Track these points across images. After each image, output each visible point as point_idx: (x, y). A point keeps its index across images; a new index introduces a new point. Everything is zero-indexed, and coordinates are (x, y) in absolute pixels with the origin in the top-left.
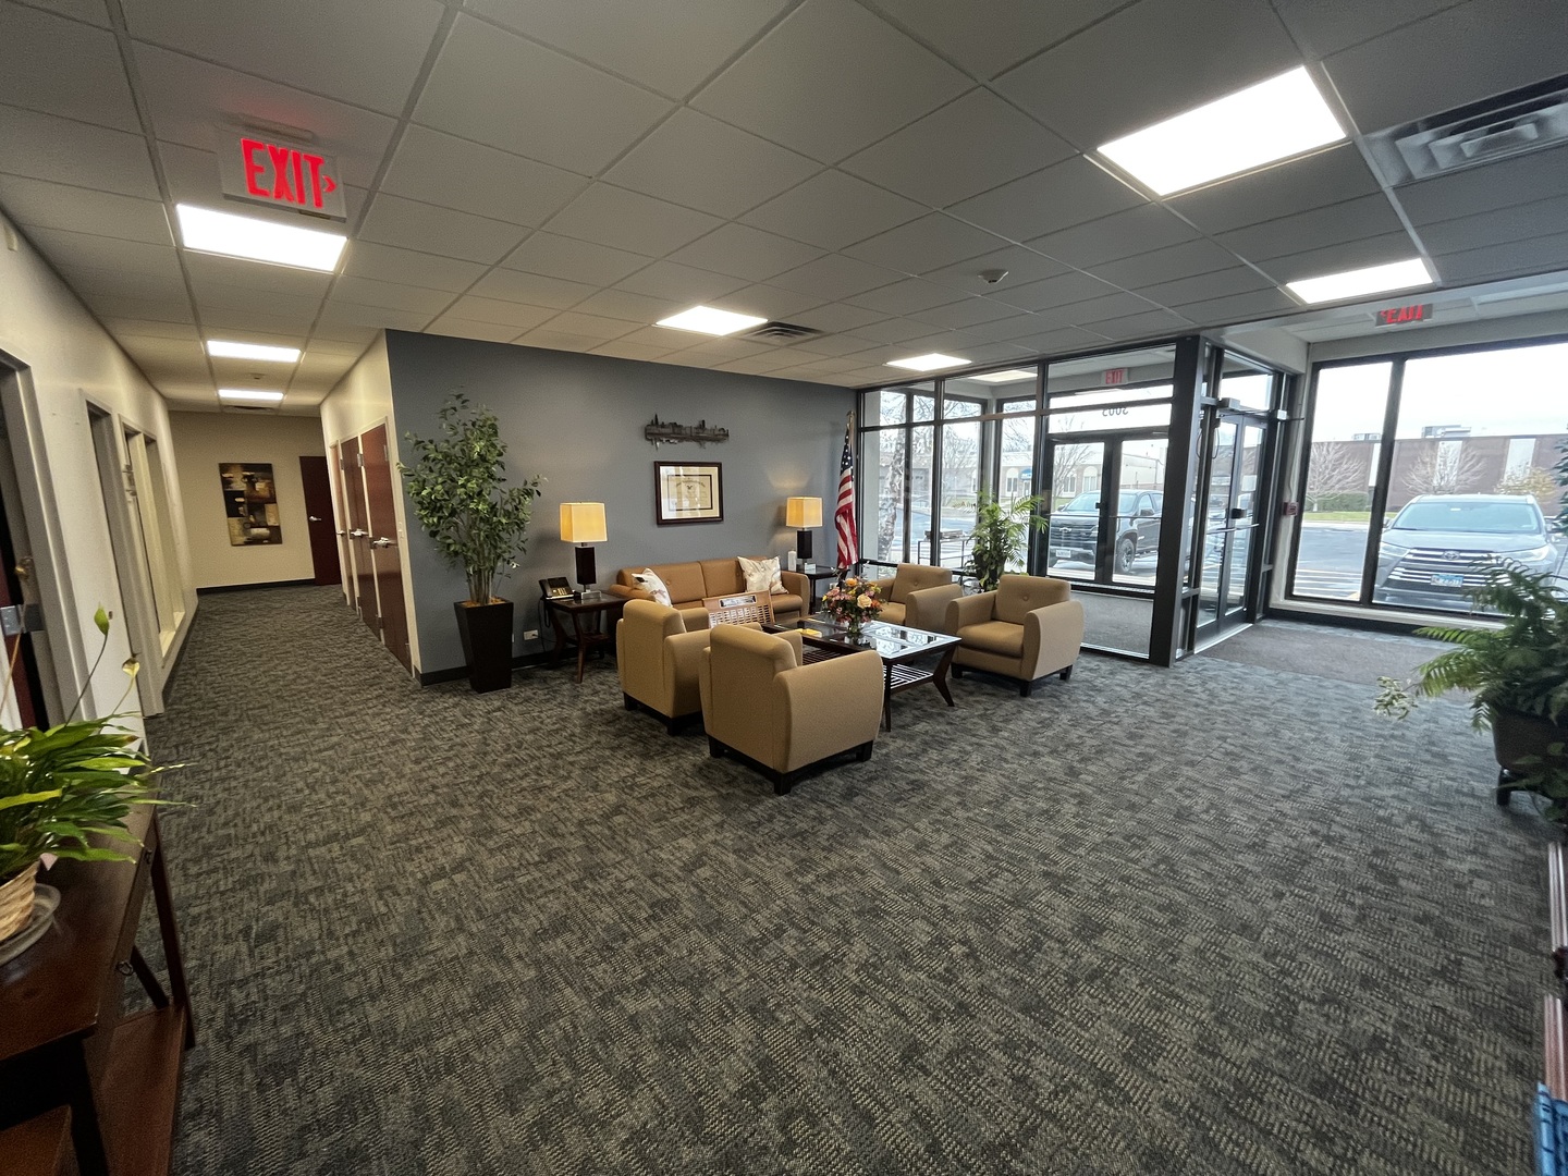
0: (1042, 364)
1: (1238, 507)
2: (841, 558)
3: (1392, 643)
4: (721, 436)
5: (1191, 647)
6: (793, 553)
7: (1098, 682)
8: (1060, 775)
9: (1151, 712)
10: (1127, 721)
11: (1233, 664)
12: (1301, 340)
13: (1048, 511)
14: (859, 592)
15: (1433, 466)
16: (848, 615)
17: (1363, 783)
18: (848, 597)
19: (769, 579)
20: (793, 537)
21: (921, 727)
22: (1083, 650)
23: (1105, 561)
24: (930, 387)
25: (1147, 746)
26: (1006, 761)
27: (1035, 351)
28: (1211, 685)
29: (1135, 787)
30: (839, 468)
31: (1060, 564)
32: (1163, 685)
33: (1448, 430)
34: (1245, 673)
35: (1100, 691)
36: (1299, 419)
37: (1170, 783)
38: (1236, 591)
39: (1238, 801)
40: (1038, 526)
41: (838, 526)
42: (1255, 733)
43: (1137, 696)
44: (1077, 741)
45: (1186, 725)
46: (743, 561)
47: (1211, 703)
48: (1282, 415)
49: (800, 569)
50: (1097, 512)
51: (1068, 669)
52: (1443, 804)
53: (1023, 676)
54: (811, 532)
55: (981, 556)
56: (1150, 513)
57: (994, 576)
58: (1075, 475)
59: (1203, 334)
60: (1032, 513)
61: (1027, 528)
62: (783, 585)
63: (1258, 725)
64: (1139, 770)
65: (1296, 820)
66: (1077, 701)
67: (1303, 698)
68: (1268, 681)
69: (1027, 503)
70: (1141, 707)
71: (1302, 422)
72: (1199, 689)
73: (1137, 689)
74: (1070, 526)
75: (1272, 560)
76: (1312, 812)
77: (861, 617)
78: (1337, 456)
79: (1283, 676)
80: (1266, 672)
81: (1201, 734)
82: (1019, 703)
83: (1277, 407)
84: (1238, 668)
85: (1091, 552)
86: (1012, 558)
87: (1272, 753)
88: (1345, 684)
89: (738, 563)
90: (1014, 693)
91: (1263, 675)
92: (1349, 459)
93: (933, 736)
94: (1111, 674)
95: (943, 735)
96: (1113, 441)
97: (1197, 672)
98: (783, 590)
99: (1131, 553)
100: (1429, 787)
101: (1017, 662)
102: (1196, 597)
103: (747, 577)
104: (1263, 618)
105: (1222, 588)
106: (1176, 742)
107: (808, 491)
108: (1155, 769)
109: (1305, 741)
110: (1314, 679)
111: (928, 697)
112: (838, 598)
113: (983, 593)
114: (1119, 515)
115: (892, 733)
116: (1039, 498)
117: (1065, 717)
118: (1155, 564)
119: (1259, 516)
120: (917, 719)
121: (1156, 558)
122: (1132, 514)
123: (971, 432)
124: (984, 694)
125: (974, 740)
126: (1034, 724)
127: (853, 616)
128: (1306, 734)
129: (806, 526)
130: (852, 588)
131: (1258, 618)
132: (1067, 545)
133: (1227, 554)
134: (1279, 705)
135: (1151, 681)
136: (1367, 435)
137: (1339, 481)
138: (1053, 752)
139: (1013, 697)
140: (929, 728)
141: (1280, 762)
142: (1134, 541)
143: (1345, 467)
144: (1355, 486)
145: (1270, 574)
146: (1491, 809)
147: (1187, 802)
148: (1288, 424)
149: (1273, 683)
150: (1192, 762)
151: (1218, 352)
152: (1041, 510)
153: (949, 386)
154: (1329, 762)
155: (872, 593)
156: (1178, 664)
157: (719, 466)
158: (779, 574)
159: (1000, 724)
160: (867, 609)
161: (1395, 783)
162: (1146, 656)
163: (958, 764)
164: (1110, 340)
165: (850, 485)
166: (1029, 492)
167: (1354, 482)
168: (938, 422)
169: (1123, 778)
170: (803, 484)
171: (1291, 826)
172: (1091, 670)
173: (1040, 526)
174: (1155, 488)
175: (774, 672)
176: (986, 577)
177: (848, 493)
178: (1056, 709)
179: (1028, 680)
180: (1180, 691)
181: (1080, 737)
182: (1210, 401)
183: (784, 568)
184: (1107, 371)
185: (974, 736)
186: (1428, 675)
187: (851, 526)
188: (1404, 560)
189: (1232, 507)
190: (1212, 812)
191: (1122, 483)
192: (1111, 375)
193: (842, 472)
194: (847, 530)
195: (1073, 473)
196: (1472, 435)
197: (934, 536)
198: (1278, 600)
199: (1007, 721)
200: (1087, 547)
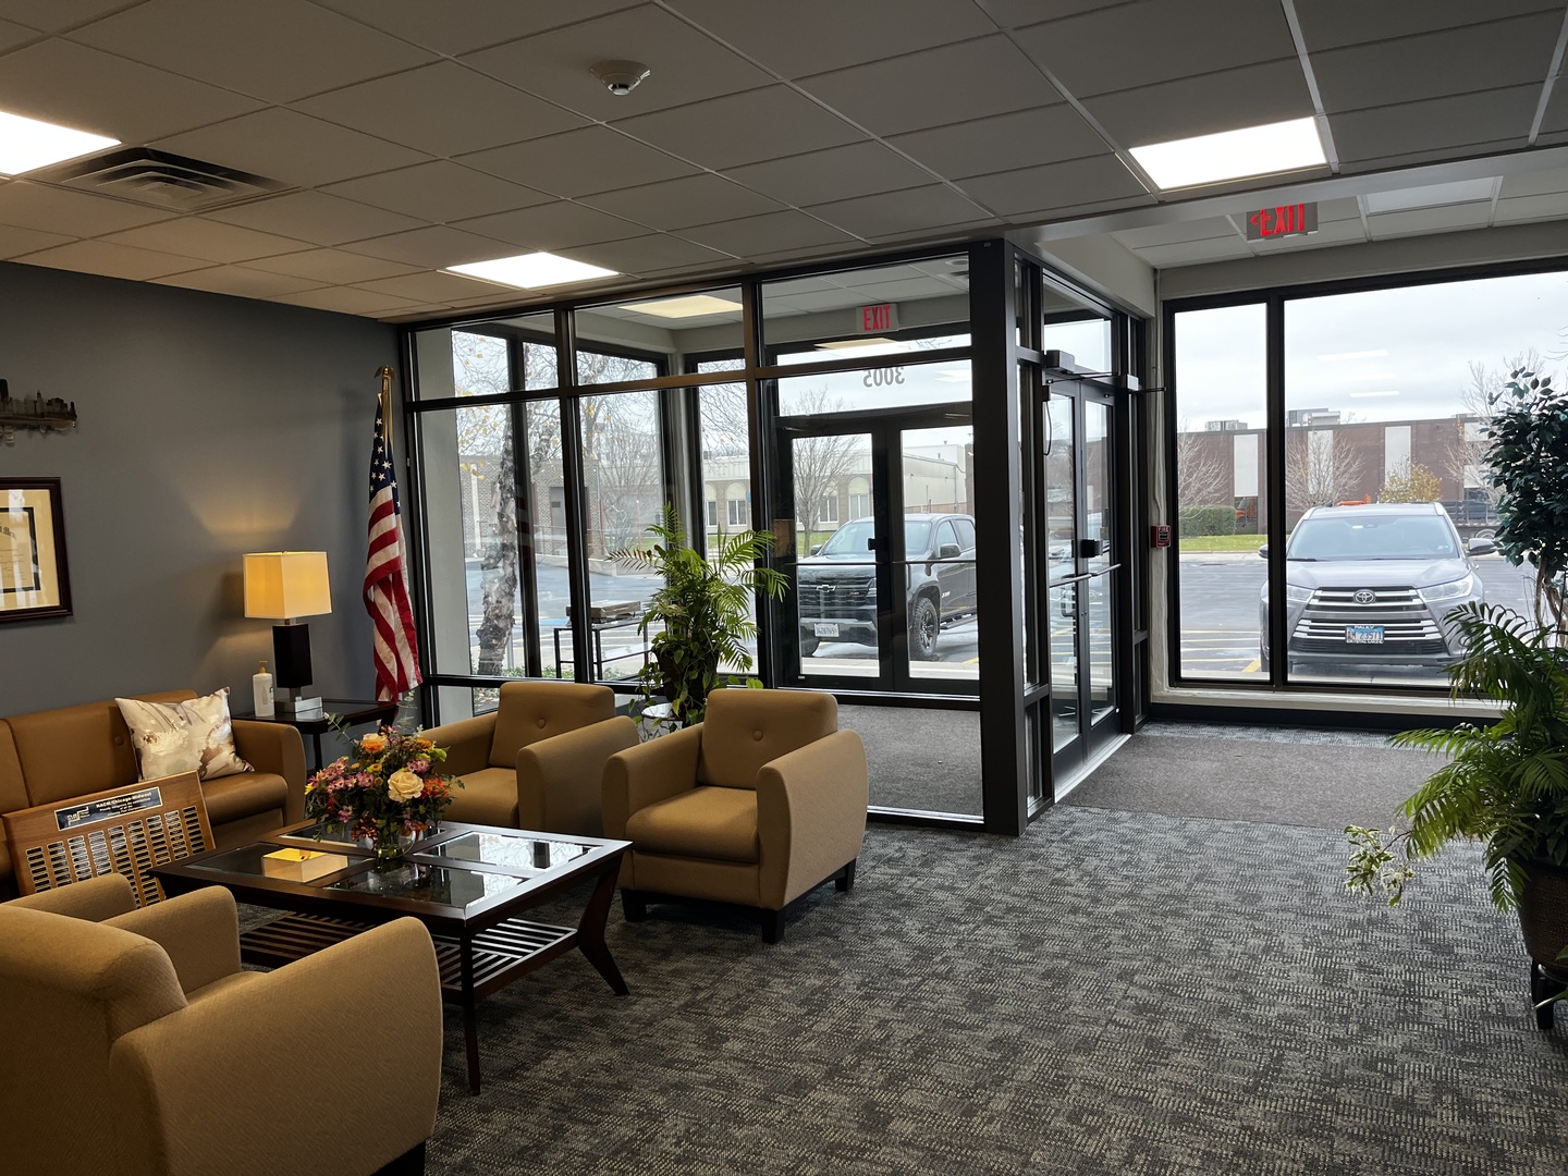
0: (750, 282)
1: (1090, 538)
2: (383, 678)
3: (1324, 746)
4: (55, 415)
5: (1049, 793)
6: (265, 679)
7: (904, 887)
8: (853, 1135)
9: (1002, 938)
10: (963, 967)
11: (1117, 815)
12: (1144, 263)
13: (791, 557)
14: (393, 766)
15: (1305, 464)
16: (369, 823)
17: (1354, 1028)
18: (364, 781)
19: (201, 744)
20: (264, 641)
21: (555, 1064)
22: (874, 820)
23: (894, 642)
24: (545, 322)
25: (1005, 1020)
26: (738, 1119)
27: (734, 257)
28: (1091, 863)
29: (994, 1129)
30: (367, 488)
31: (823, 649)
32: (1014, 876)
33: (1314, 415)
34: (1139, 831)
35: (908, 905)
36: (1156, 390)
37: (1054, 1102)
38: (1101, 678)
39: (1178, 1120)
40: (772, 587)
41: (372, 609)
42: (1177, 953)
43: (974, 906)
44: (878, 1035)
45: (1063, 956)
46: (133, 708)
47: (1096, 900)
48: (1133, 383)
49: (283, 712)
50: (872, 557)
51: (849, 869)
52: (1473, 1048)
53: (766, 900)
54: (305, 627)
55: (670, 653)
56: (954, 552)
57: (698, 694)
58: (835, 493)
59: (1008, 236)
60: (758, 563)
61: (751, 596)
62: (238, 753)
63: (1179, 936)
64: (998, 1082)
65: (1277, 1141)
66: (870, 937)
67: (1230, 868)
68: (1174, 840)
69: (746, 546)
70: (984, 929)
71: (1160, 394)
72: (1073, 875)
73: (972, 892)
74: (831, 581)
75: (1145, 624)
76: (1296, 1116)
77: (401, 822)
78: (1191, 454)
79: (1194, 827)
80: (1169, 823)
81: (1091, 973)
82: (758, 960)
83: (1125, 372)
84: (1126, 823)
85: (871, 625)
86: (729, 654)
87: (1209, 993)
88: (1281, 829)
89: (117, 715)
90: (751, 938)
91: (1163, 832)
92: (1207, 458)
93: (580, 1085)
94: (925, 864)
95: (603, 1078)
96: (886, 427)
97: (1064, 841)
98: (239, 765)
99: (934, 625)
100: (1445, 1016)
101: (750, 872)
102: (1045, 701)
103: (142, 743)
104: (1144, 722)
105: (1082, 676)
106: (1053, 999)
107: (296, 540)
108: (1026, 1074)
109: (1253, 957)
110: (1237, 826)
111: (574, 980)
112: (340, 784)
113: (680, 731)
114: (908, 558)
115: (484, 1097)
116: (767, 536)
117: (850, 979)
118: (975, 636)
119: (1119, 554)
120: (547, 1043)
121: (975, 626)
122: (925, 557)
123: (640, 413)
124: (689, 953)
125: (672, 1075)
126: (792, 1009)
127: (380, 823)
128: (1252, 942)
129: (293, 612)
130: (378, 756)
131: (1137, 723)
132: (830, 615)
133: (1081, 618)
134: (1199, 887)
135: (993, 870)
136: (1223, 424)
137: (1200, 490)
138: (834, 1072)
139: (748, 950)
140: (571, 1063)
141: (1225, 1011)
142: (936, 601)
143: (1204, 469)
144: (1219, 499)
145: (1145, 647)
146: (1536, 1044)
147: (1091, 1148)
148: (1142, 396)
149: (1182, 845)
150: (1085, 1040)
151: (1033, 269)
152: (776, 558)
153: (584, 323)
154: (1296, 995)
155: (423, 763)
156: (1032, 827)
157: (54, 487)
158: (227, 728)
159: (726, 1022)
160: (414, 802)
161: (1401, 1020)
162: (978, 819)
163: (635, 1153)
164: (859, 240)
165: (393, 522)
166: (747, 526)
167: (1216, 491)
168: (569, 392)
169: (969, 1112)
170: (282, 521)
171: (1274, 1158)
172: (889, 861)
173: (777, 588)
174: (956, 510)
175: (112, 1033)
176: (684, 695)
177: (388, 538)
178: (834, 964)
179: (777, 908)
180: (1043, 884)
181: (882, 1024)
182: (1030, 355)
183: (241, 711)
184: (866, 307)
185: (669, 1064)
186: (1418, 818)
187: (403, 608)
188: (1308, 607)
189: (1080, 538)
190: (1139, 1159)
191: (907, 503)
192: (870, 314)
193: (373, 495)
194: (392, 617)
195: (832, 490)
196: (1343, 421)
197: (582, 617)
198: (1162, 690)
199: (738, 1011)
200: (862, 616)
